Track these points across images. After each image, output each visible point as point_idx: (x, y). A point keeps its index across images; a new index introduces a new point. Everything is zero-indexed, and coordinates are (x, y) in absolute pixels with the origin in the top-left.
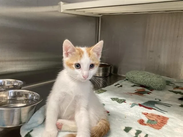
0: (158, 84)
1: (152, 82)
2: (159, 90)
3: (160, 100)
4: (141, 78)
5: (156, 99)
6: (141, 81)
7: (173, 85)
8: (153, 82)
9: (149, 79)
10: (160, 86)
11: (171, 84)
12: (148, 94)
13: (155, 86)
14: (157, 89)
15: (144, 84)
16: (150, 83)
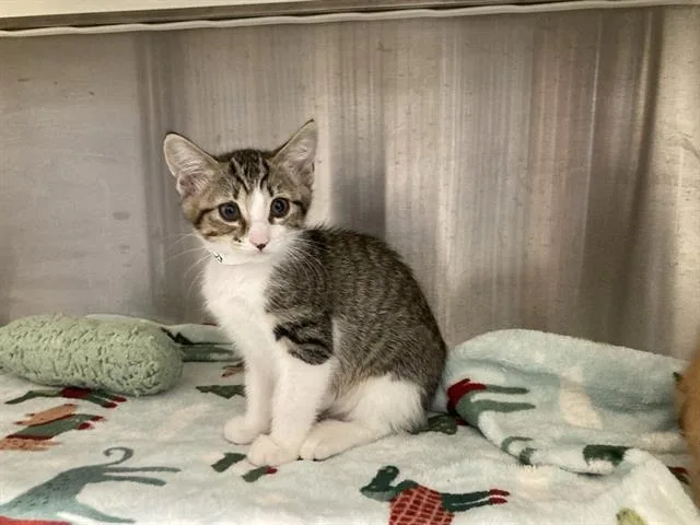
0: (138, 369)
1: (107, 361)
2: (150, 395)
3: (128, 453)
4: (55, 350)
5: (107, 453)
6: (60, 365)
7: (226, 356)
8: (111, 360)
9: (94, 346)
10: (149, 375)
11: (215, 356)
12: (85, 426)
13: (125, 378)
14: (136, 392)
15: (75, 378)
16: (97, 369)
